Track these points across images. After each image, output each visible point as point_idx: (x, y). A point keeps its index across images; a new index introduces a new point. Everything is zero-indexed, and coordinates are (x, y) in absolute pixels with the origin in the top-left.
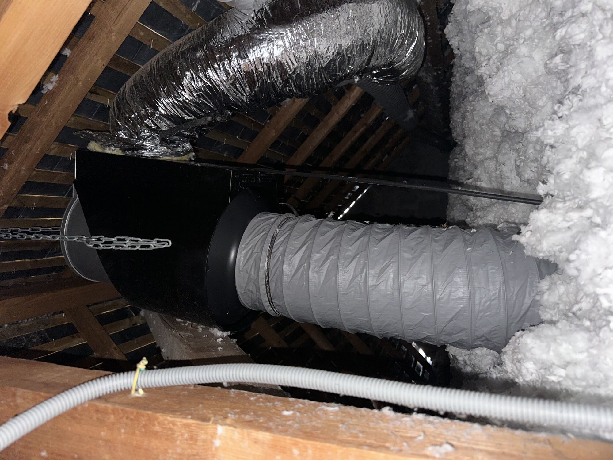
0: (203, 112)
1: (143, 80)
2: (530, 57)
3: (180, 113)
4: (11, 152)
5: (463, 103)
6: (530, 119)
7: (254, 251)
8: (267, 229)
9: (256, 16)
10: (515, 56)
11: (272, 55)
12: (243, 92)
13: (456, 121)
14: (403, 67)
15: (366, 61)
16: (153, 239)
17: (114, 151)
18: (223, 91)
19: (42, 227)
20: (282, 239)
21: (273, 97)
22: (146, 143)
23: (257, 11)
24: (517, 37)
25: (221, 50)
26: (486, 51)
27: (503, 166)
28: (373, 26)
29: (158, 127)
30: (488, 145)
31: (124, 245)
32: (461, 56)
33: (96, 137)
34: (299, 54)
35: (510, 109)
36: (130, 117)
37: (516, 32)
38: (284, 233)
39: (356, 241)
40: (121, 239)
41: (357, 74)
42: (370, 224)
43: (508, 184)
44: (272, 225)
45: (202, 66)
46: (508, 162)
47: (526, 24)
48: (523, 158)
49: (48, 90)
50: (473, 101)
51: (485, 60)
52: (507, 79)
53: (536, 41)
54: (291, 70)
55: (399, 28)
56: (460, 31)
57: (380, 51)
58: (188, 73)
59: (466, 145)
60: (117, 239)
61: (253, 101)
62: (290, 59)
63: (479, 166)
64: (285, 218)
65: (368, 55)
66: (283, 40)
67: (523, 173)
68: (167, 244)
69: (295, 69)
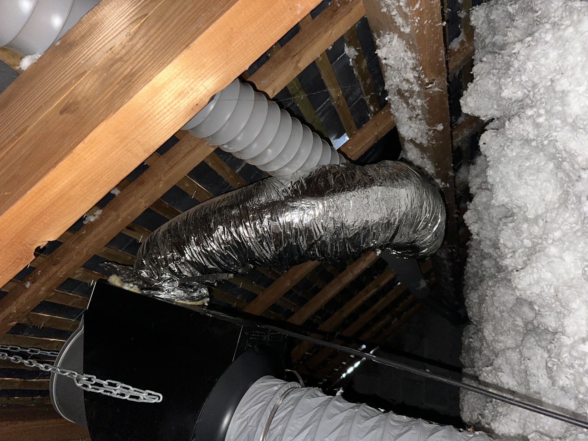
0: (227, 263)
1: (177, 227)
2: (561, 258)
3: (204, 261)
4: (38, 271)
5: (480, 285)
6: (562, 320)
7: (250, 424)
8: (268, 399)
9: (293, 187)
10: (544, 255)
11: (302, 221)
12: (268, 250)
13: (472, 301)
14: (423, 246)
15: (390, 238)
16: (145, 390)
17: (131, 288)
18: (250, 247)
19: (41, 350)
20: (283, 414)
21: (296, 258)
22: (165, 285)
23: (293, 182)
24: (545, 236)
25: (254, 211)
26: (511, 244)
27: (528, 361)
28: (400, 208)
29: (180, 272)
30: (508, 333)
31: (113, 391)
32: (480, 241)
33: (119, 271)
34: (327, 223)
35: (539, 306)
36: (156, 258)
37: (544, 231)
38: (286, 406)
39: (367, 434)
40: (112, 383)
41: (381, 248)
42: (384, 412)
43: (534, 383)
44: (274, 394)
45: (235, 222)
46: (533, 358)
47: (554, 226)
48: (556, 360)
49: (90, 221)
50: (494, 286)
51: (509, 253)
52: (535, 276)
53: (567, 243)
54: (317, 237)
55: (424, 212)
56: (480, 219)
57: (404, 230)
58: (221, 227)
59: (485, 330)
60: (108, 382)
61: (276, 259)
62: (318, 227)
63: (500, 355)
64: (290, 387)
65: (393, 232)
66: (314, 210)
67: (557, 378)
68: (158, 398)
69: (321, 236)
